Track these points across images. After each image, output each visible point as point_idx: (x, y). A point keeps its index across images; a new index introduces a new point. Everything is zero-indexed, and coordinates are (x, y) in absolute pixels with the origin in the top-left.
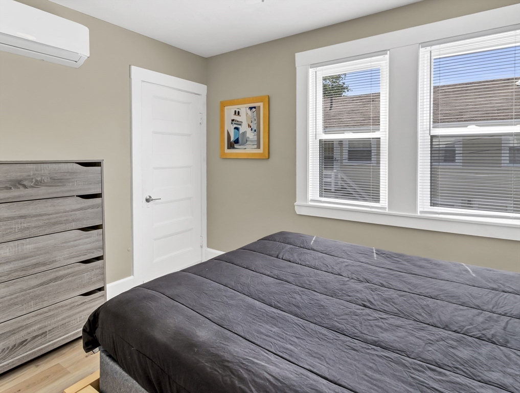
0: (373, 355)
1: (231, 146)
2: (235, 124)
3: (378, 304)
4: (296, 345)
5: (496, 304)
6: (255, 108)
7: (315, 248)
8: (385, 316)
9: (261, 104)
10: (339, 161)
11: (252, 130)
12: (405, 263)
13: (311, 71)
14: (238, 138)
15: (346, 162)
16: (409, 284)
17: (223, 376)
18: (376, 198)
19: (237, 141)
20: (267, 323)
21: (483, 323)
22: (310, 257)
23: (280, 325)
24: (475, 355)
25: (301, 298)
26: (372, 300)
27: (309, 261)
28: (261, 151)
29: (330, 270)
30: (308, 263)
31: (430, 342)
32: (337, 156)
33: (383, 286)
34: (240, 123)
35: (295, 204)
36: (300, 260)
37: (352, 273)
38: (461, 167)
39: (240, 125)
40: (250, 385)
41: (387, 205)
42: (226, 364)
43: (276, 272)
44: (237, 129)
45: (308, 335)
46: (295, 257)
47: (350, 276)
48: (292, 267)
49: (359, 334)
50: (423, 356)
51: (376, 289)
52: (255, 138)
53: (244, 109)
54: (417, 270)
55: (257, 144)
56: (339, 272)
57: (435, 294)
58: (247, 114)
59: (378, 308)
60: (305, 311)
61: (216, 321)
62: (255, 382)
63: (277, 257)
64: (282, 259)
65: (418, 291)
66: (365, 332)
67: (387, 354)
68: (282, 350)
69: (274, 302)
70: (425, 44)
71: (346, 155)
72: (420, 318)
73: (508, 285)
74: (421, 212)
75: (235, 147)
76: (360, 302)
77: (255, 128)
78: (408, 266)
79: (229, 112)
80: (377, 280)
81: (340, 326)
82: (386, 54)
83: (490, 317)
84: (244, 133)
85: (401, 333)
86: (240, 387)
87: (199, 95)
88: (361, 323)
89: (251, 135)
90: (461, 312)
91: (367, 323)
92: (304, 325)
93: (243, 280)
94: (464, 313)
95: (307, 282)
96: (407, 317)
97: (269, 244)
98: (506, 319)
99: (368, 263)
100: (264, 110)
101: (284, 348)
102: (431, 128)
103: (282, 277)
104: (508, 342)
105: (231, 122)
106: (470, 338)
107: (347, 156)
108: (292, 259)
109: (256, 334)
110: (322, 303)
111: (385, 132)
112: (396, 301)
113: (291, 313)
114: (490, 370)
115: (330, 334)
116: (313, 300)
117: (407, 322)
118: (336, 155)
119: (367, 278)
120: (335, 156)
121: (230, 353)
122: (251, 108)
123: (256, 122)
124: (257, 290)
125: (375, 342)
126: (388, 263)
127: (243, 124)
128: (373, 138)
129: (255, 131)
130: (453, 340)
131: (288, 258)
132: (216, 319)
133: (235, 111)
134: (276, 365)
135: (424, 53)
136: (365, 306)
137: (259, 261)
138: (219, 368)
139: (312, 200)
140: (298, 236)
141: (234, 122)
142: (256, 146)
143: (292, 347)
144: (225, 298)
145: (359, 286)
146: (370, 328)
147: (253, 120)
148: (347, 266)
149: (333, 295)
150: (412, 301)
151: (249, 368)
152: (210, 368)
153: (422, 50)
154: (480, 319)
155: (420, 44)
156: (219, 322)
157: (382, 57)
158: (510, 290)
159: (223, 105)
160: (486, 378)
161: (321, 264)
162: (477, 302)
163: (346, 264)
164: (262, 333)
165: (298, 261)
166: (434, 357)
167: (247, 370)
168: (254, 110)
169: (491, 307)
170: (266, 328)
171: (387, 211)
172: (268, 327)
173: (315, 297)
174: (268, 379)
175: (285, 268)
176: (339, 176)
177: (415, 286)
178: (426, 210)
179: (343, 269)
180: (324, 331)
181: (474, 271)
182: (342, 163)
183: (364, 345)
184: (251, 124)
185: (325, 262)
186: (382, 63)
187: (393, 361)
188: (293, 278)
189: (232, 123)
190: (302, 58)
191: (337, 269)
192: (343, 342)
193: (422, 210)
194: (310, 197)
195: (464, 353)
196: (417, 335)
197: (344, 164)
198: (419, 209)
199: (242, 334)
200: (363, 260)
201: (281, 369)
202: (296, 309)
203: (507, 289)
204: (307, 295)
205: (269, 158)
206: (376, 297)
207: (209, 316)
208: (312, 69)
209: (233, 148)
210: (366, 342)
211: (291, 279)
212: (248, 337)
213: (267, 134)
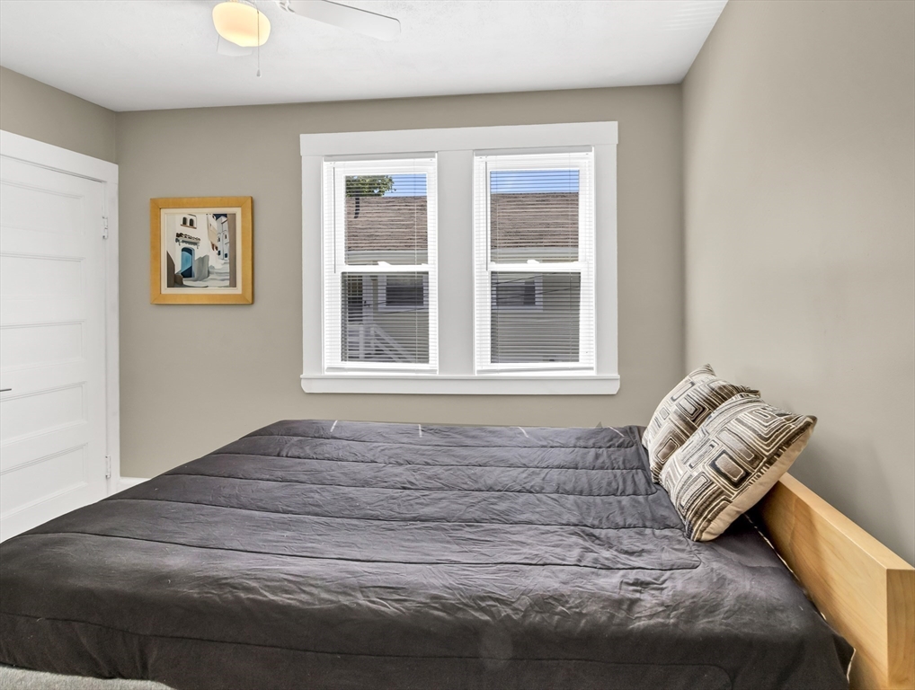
0: (411, 529)
1: (175, 281)
2: (183, 241)
3: (421, 484)
4: (319, 542)
5: (542, 459)
6: (225, 215)
7: (337, 435)
8: (427, 493)
9: (238, 211)
10: (371, 306)
11: (219, 253)
12: (456, 436)
13: (326, 166)
14: (191, 267)
15: (383, 307)
16: (458, 457)
17: (219, 595)
18: (424, 358)
19: (188, 273)
20: (275, 530)
21: (525, 478)
22: (329, 448)
23: (294, 528)
24: (513, 505)
25: (321, 495)
26: (414, 481)
27: (329, 453)
28: (238, 290)
29: (361, 459)
30: (327, 455)
31: (472, 505)
32: (368, 299)
33: (428, 464)
34: (195, 241)
35: (301, 376)
36: (315, 453)
37: (390, 457)
38: (541, 311)
39: (195, 244)
40: (262, 591)
41: (437, 366)
42: (224, 581)
43: (279, 474)
44: (189, 251)
45: (333, 530)
46: (308, 450)
47: (387, 462)
48: (305, 464)
49: (397, 515)
50: (463, 518)
51: (419, 470)
52: (227, 268)
53: (203, 217)
54: (469, 442)
55: (230, 279)
56: (372, 458)
57: (483, 461)
58: (209, 225)
59: (420, 487)
60: (327, 508)
61: (195, 544)
62: (268, 586)
63: (278, 455)
64: (287, 456)
65: (467, 462)
66: (404, 512)
67: (427, 524)
68: (300, 550)
69: (281, 507)
70: (480, 152)
71: (382, 296)
72: (465, 486)
73: (557, 440)
74: (479, 372)
75: (184, 283)
76: (399, 486)
77: (227, 251)
78: (459, 439)
79: (171, 221)
80: (421, 459)
81: (373, 513)
82: (434, 157)
83: (533, 472)
84: (203, 260)
85: (444, 503)
86: (248, 598)
87: (100, 181)
88: (399, 505)
89: (217, 263)
90: (508, 473)
91: (406, 503)
92: (327, 521)
93: (227, 491)
94: (510, 473)
95: (329, 477)
96: (451, 488)
97: (264, 440)
98: (547, 470)
99: (411, 443)
100: (243, 221)
101: (303, 548)
102: (489, 261)
103: (289, 478)
104: (543, 488)
105: (175, 237)
106: (510, 494)
107: (385, 299)
108: (302, 455)
109: (261, 543)
110: (351, 495)
111: (434, 264)
112: (442, 476)
113: (308, 514)
114: (523, 513)
115: (361, 523)
116: (337, 494)
117: (451, 493)
118: (367, 296)
119: (409, 459)
120: (364, 299)
121: (226, 569)
122: (217, 216)
123: (228, 240)
124: (252, 499)
125: (415, 517)
126: (436, 439)
127: (201, 243)
128: (418, 273)
129: (226, 256)
130: (494, 498)
131: (296, 454)
132: (195, 542)
133: (185, 220)
134: (294, 565)
135: (479, 163)
136: (404, 488)
137: (249, 465)
138: (213, 589)
139: (331, 369)
140: (311, 423)
141: (180, 238)
142: (227, 283)
143: (314, 545)
144: (202, 517)
145: (399, 470)
146: (410, 507)
147: (222, 236)
148: (383, 450)
149: (365, 484)
150: (459, 473)
151: (258, 576)
152: (199, 593)
153: (476, 159)
154: (524, 475)
155: (474, 150)
156: (200, 544)
157: (428, 160)
158: (558, 444)
159: (157, 206)
160: (516, 520)
161: (348, 454)
162: (524, 461)
163: (382, 448)
164: (271, 541)
165: (312, 455)
166: (473, 515)
167: (255, 579)
168: (224, 219)
169: (536, 463)
170: (273, 535)
171: (437, 375)
172: (277, 533)
173: (341, 491)
174: (285, 579)
175: (292, 466)
176: (372, 333)
177: (465, 458)
178: (484, 368)
179: (377, 455)
180: (355, 522)
181: (528, 433)
182: (377, 309)
183: (402, 523)
184: (217, 244)
185: (353, 451)
186: (429, 167)
187: (432, 528)
188: (306, 477)
189: (177, 240)
190: (311, 143)
191: (369, 456)
192: (378, 526)
193: (480, 368)
194: (326, 364)
195: (502, 506)
196: (460, 502)
197: (379, 310)
198: (477, 368)
199: (241, 548)
200: (405, 440)
201: (302, 565)
202: (314, 508)
203: (555, 444)
204: (328, 491)
205: (253, 303)
206: (418, 477)
207: (182, 541)
208: (329, 163)
209: (182, 285)
210: (404, 520)
211: (303, 477)
212: (249, 549)
213: (250, 262)
